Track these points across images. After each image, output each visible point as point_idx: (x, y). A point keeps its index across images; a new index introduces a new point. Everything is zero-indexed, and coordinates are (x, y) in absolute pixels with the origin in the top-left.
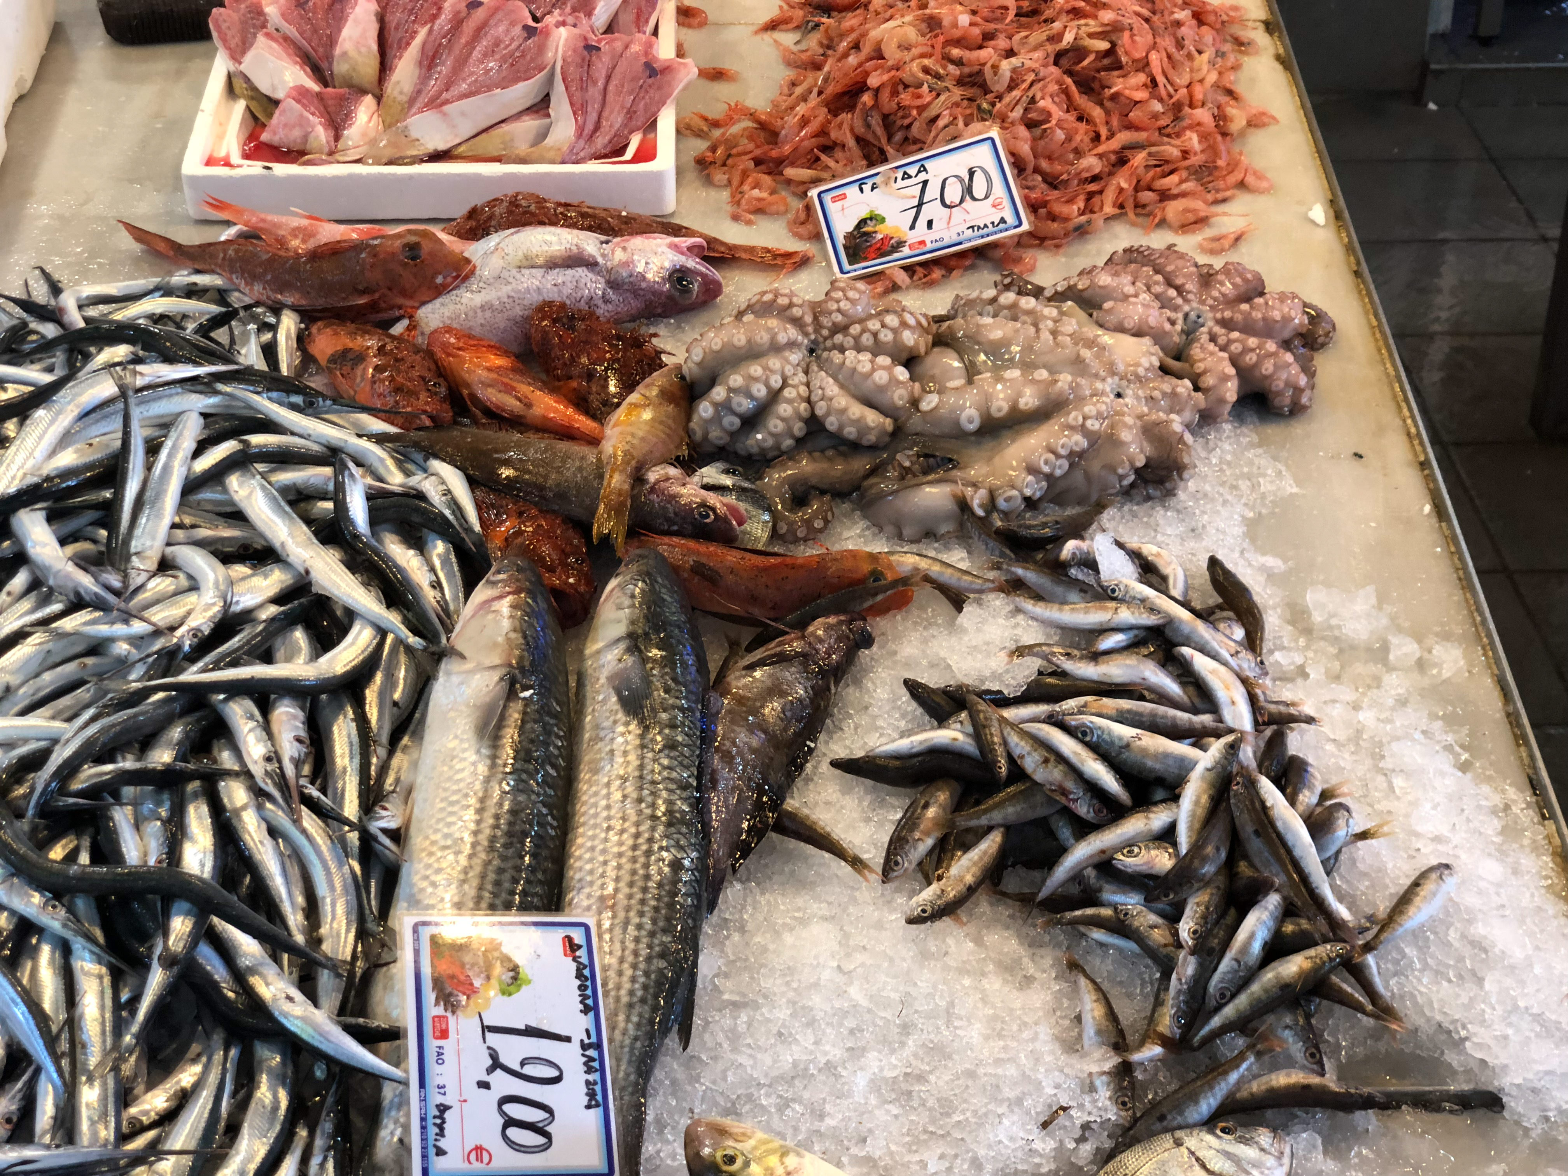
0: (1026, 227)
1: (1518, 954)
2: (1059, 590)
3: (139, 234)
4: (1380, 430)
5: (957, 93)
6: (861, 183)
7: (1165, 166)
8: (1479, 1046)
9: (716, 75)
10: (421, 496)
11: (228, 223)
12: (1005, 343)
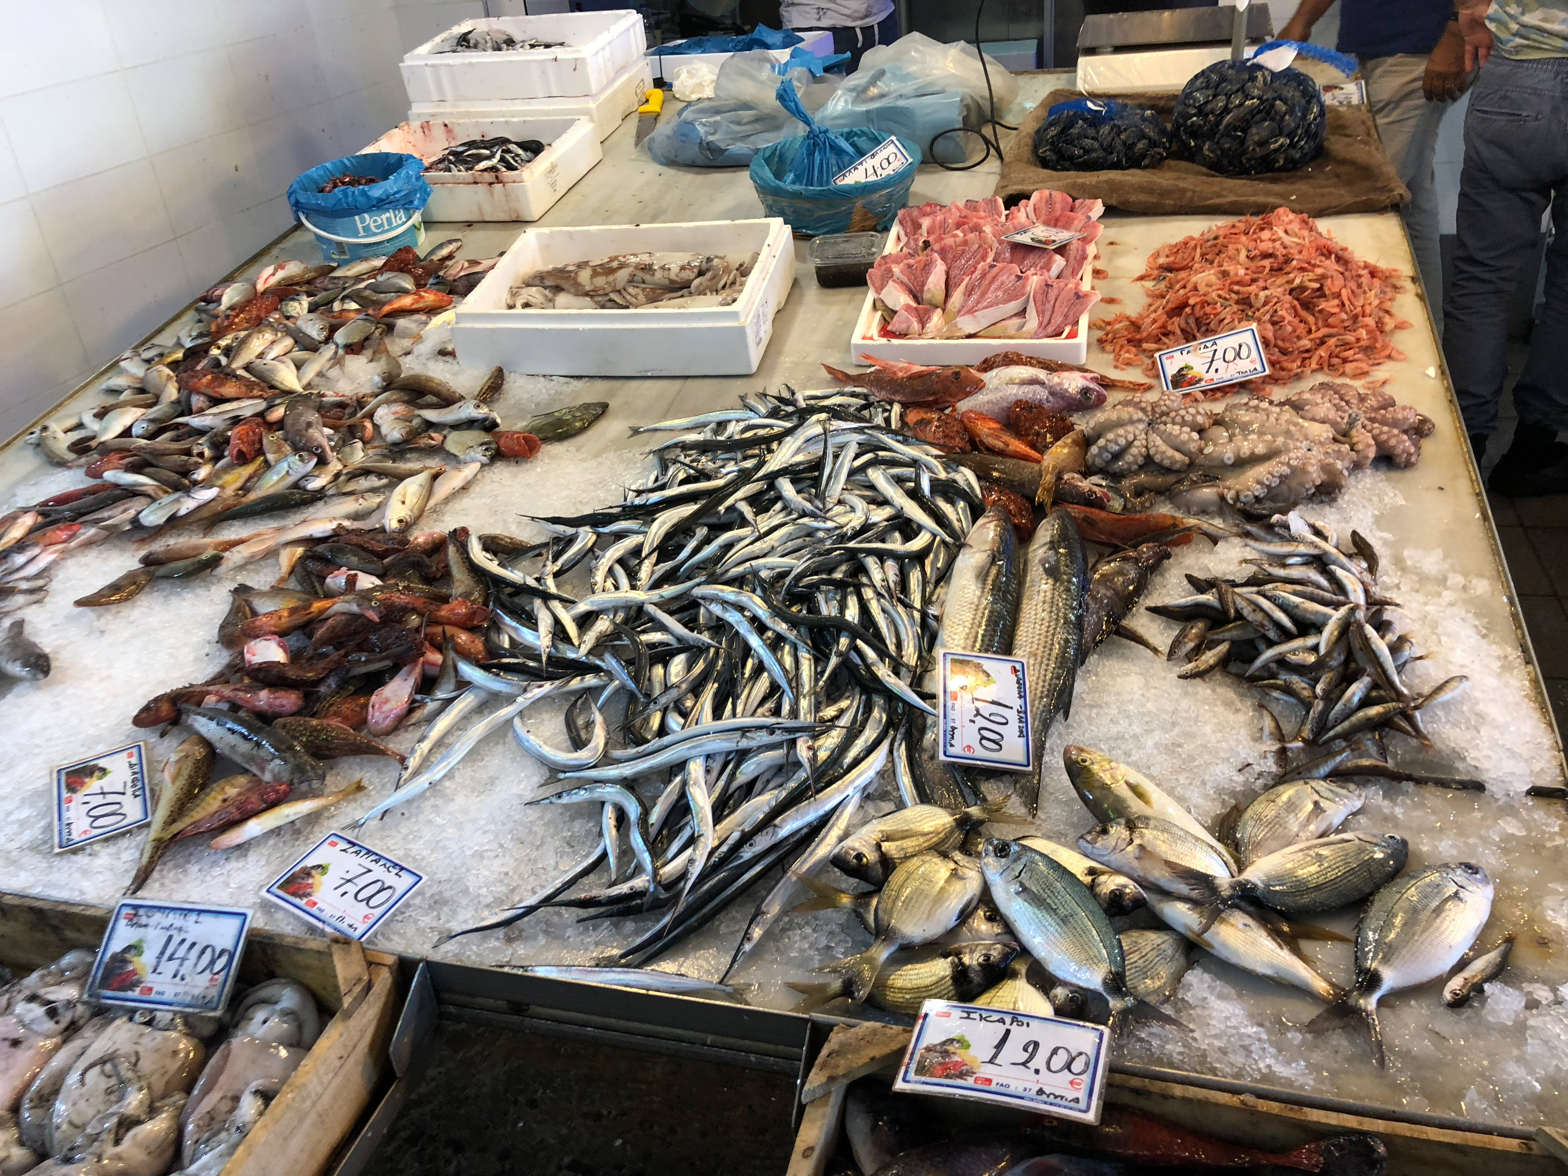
0: (1267, 372)
1: (1501, 720)
2: (1269, 537)
3: (830, 370)
4: (1455, 477)
5: (1235, 308)
6: (1182, 351)
7: (1347, 346)
8: (1473, 759)
9: (1111, 301)
10: (955, 481)
11: (871, 366)
12: (1251, 423)
